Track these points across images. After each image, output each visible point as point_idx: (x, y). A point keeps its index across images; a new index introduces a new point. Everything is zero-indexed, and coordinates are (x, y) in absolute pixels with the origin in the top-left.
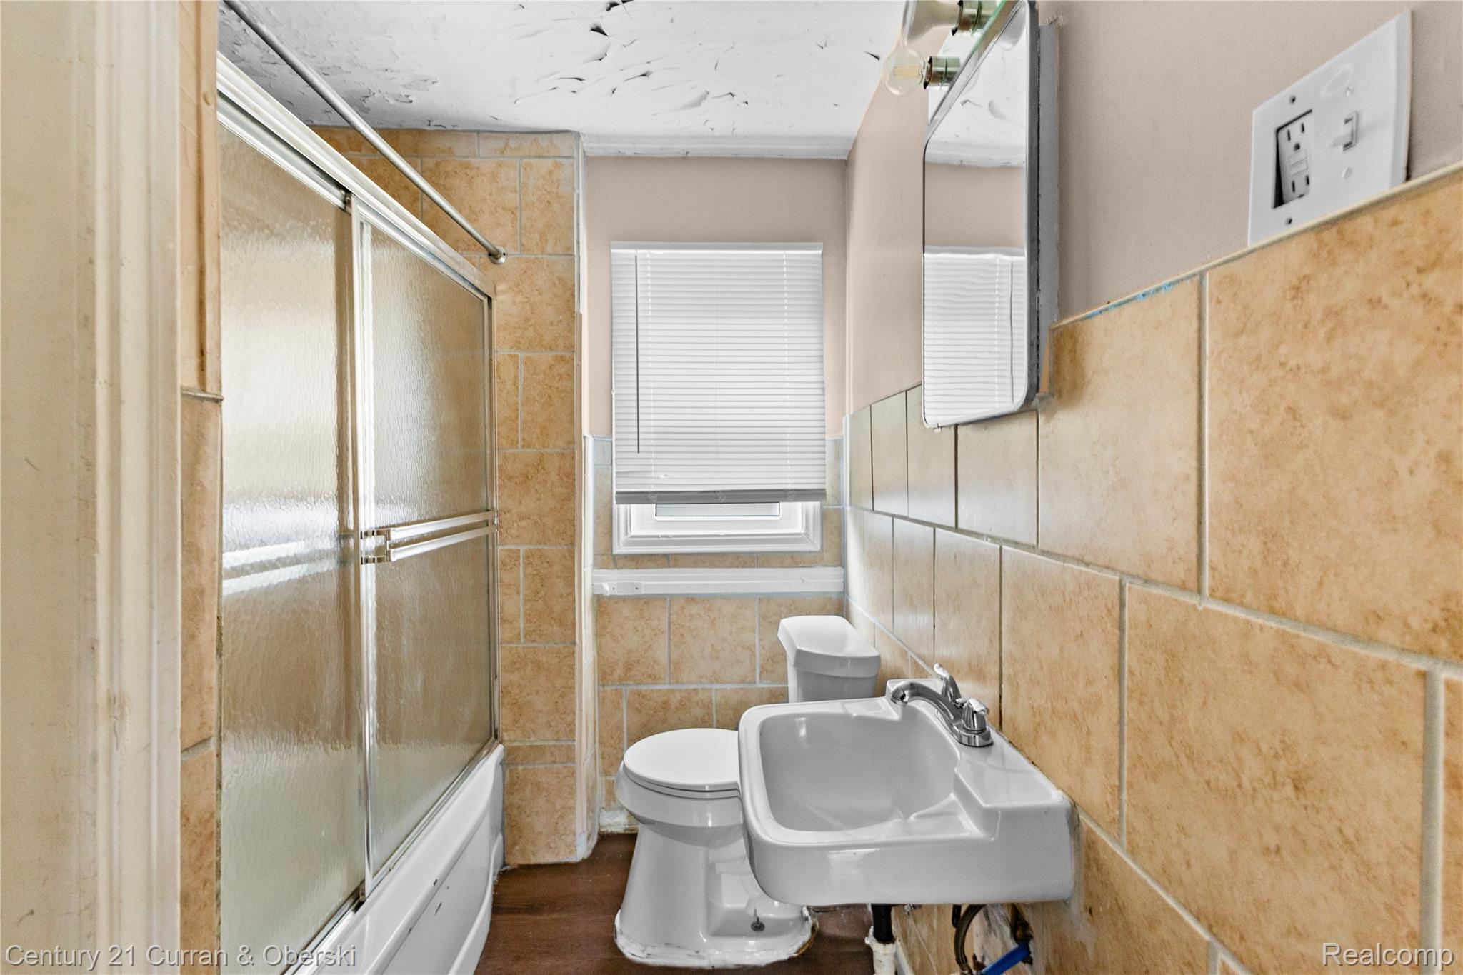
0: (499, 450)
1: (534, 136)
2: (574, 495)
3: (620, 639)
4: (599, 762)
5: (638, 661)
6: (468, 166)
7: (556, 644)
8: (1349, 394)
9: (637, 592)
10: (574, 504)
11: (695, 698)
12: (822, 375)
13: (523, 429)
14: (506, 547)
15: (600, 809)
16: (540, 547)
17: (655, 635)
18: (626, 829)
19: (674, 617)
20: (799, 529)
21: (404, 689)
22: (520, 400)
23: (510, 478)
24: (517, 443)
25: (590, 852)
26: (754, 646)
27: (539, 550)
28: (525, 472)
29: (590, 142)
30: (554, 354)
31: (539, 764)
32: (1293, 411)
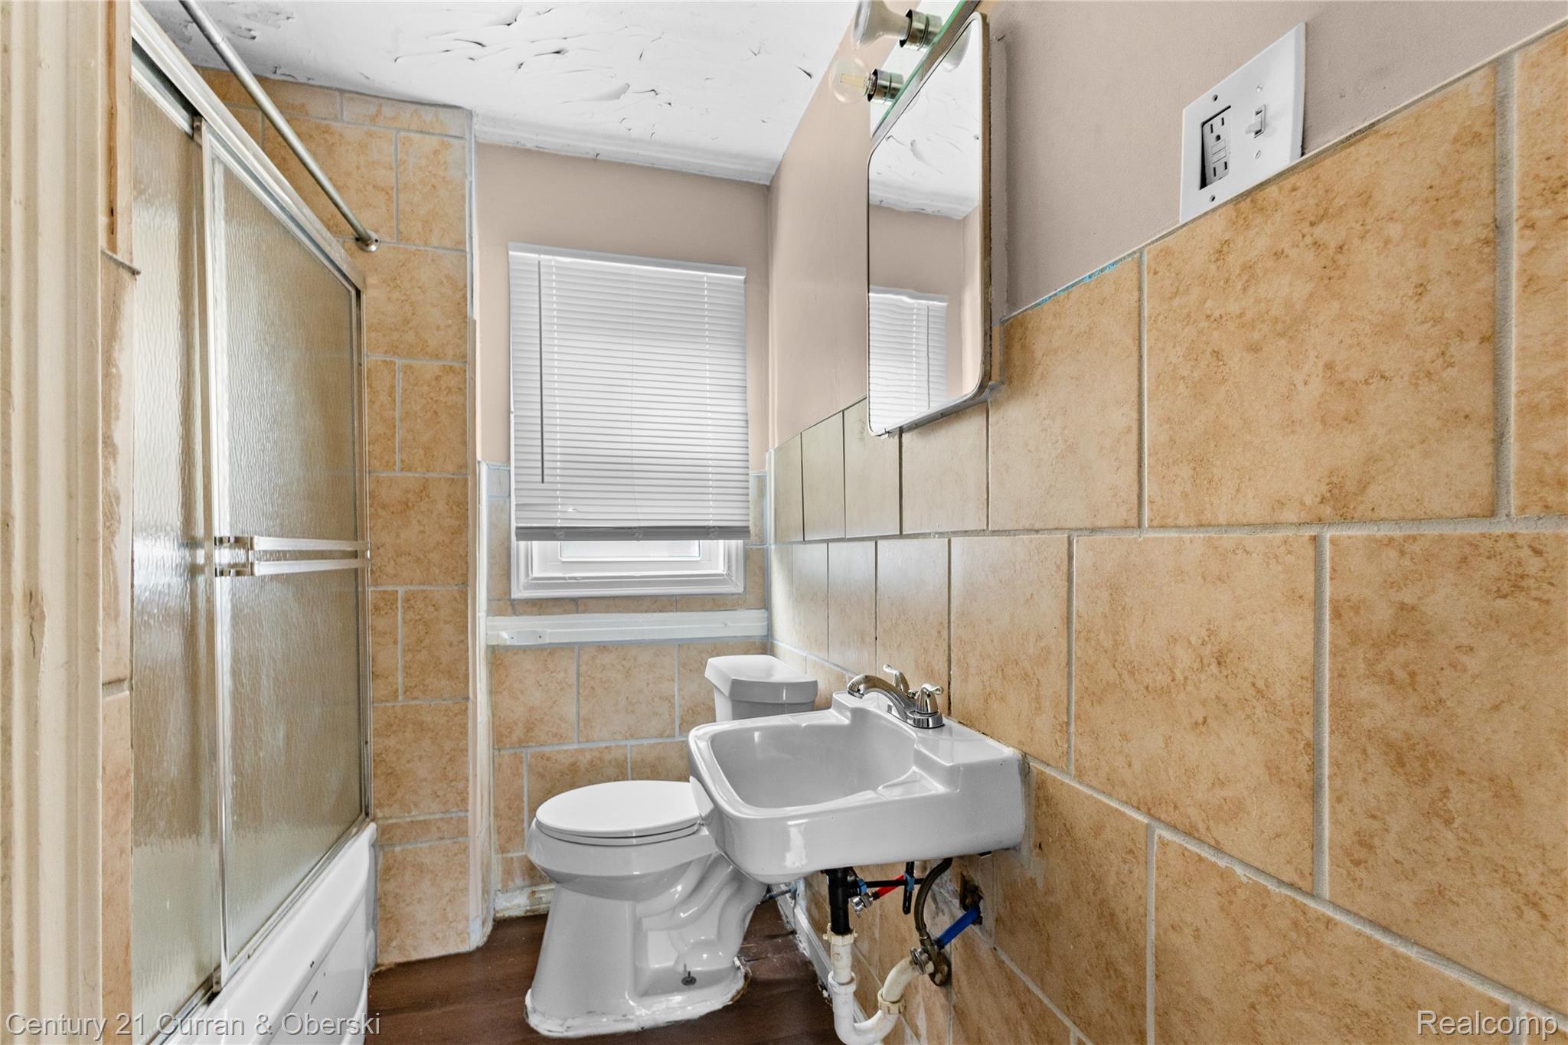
0: (369, 472)
1: (414, 107)
2: (467, 527)
3: (520, 695)
4: (494, 837)
5: (542, 720)
6: (327, 130)
7: (444, 700)
8: (1260, 330)
9: (540, 642)
10: (467, 537)
11: (608, 757)
12: (746, 406)
13: (401, 449)
14: (381, 588)
15: (495, 891)
16: (424, 588)
17: (561, 689)
18: (527, 911)
19: (583, 668)
20: (720, 569)
21: (264, 739)
22: (397, 415)
23: (384, 507)
24: (394, 464)
25: (485, 939)
26: (674, 696)
27: (423, 591)
28: (404, 499)
29: (484, 125)
30: (441, 363)
31: (421, 843)
32: (1217, 354)
